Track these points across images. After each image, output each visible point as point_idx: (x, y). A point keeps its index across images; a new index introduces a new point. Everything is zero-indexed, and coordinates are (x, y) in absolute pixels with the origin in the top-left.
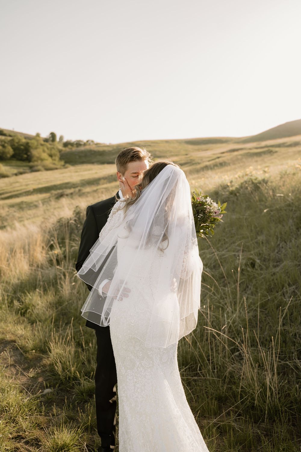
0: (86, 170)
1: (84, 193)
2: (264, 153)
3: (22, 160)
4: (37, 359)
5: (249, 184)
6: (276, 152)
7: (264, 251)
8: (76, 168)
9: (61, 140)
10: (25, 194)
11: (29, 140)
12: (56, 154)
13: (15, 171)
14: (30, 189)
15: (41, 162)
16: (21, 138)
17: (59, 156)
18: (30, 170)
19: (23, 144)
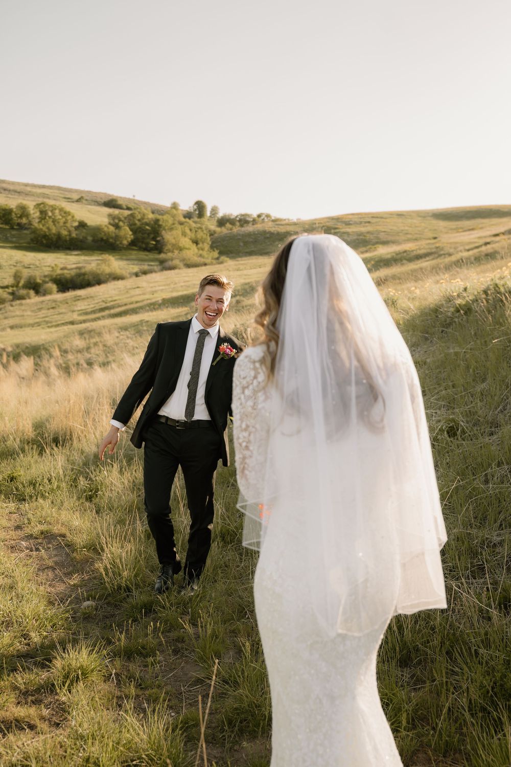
3: (147, 249)
8: (237, 263)
9: (213, 214)
10: (148, 308)
11: (159, 215)
12: (205, 239)
13: (136, 269)
14: (157, 300)
15: (179, 253)
16: (145, 211)
17: (210, 243)
18: (159, 267)
19: (150, 222)
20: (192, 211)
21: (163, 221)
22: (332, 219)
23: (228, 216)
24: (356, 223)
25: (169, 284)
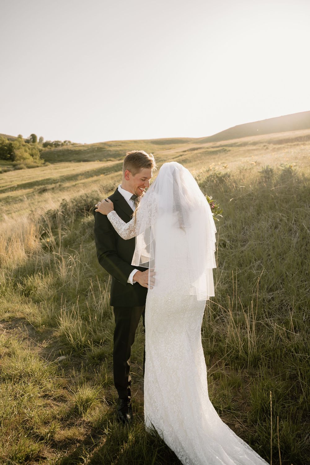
0: (64, 167)
1: (64, 188)
2: (220, 151)
3: (6, 159)
4: (48, 332)
5: (214, 178)
6: (229, 151)
7: (232, 233)
8: (55, 166)
9: (41, 141)
10: (9, 190)
11: (12, 141)
12: (37, 154)
13: (0, 169)
14: (14, 185)
15: (24, 161)
16: (4, 139)
17: (40, 155)
18: (13, 168)
19: (7, 145)
20: (29, 139)
21: (14, 144)
22: (102, 143)
23: (49, 142)
24: (114, 146)
25: (20, 177)
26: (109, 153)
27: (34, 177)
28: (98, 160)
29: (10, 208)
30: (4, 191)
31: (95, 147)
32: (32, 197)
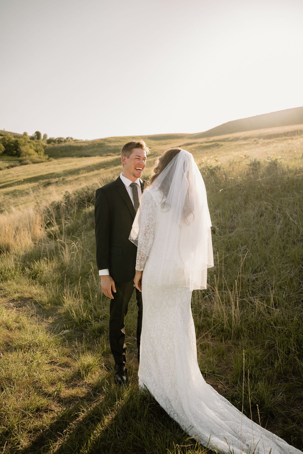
0: (67, 163)
1: (67, 182)
2: (213, 146)
3: (13, 155)
5: (206, 170)
6: (222, 145)
7: (222, 221)
8: (58, 161)
9: (45, 138)
10: (16, 184)
11: (18, 138)
12: (42, 150)
13: (7, 165)
14: (20, 179)
15: (29, 157)
16: (11, 137)
17: (44, 151)
18: (19, 164)
19: (13, 142)
20: (34, 136)
21: (20, 141)
22: (102, 139)
23: (52, 138)
24: (114, 142)
25: (25, 172)
26: (109, 148)
27: (38, 172)
28: (99, 156)
29: (17, 200)
30: (11, 185)
31: (96, 143)
32: (37, 190)
